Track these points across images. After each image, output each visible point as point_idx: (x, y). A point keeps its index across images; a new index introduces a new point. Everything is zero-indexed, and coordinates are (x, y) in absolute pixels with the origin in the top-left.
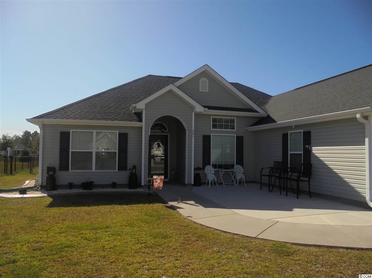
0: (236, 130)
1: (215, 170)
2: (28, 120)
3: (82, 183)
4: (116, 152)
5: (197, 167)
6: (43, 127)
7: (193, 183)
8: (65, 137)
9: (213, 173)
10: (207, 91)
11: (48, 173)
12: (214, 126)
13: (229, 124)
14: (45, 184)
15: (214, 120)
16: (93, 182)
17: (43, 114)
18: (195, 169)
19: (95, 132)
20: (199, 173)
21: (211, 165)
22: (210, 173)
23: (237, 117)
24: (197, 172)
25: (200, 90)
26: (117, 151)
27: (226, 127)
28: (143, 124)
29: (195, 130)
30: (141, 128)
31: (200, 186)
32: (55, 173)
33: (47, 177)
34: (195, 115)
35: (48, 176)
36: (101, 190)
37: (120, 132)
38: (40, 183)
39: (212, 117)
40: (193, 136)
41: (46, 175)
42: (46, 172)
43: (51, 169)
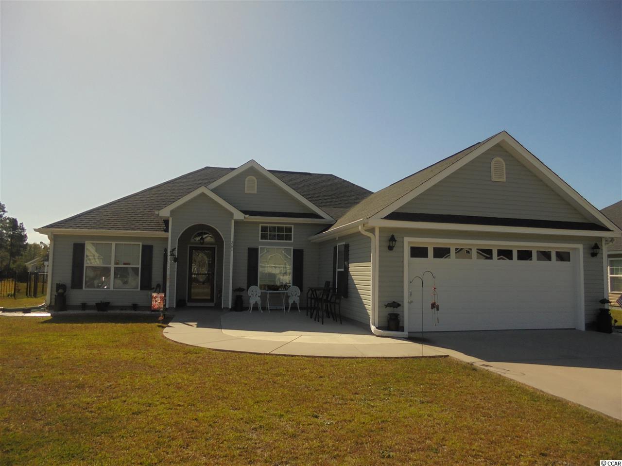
0: (294, 241)
1: (261, 292)
2: (36, 230)
3: (96, 304)
4: (138, 268)
5: (238, 288)
6: (54, 238)
7: (230, 307)
8: (79, 250)
9: (260, 295)
10: (255, 192)
11: (57, 291)
12: (264, 237)
13: (284, 233)
14: (53, 304)
15: (264, 229)
16: (109, 303)
17: (54, 223)
18: (234, 291)
19: (114, 243)
20: (241, 294)
21: (259, 285)
22: (254, 295)
23: (295, 224)
24: (238, 293)
25: (246, 191)
26: (140, 266)
27: (280, 237)
28: (169, 234)
29: (235, 242)
30: (167, 239)
31: (241, 311)
32: (65, 291)
33: (56, 296)
34: (235, 222)
35: (57, 294)
36: (118, 312)
37: (143, 244)
38: (48, 303)
39: (260, 225)
40: (232, 249)
41: (55, 293)
42: (55, 289)
43: (60, 287)
